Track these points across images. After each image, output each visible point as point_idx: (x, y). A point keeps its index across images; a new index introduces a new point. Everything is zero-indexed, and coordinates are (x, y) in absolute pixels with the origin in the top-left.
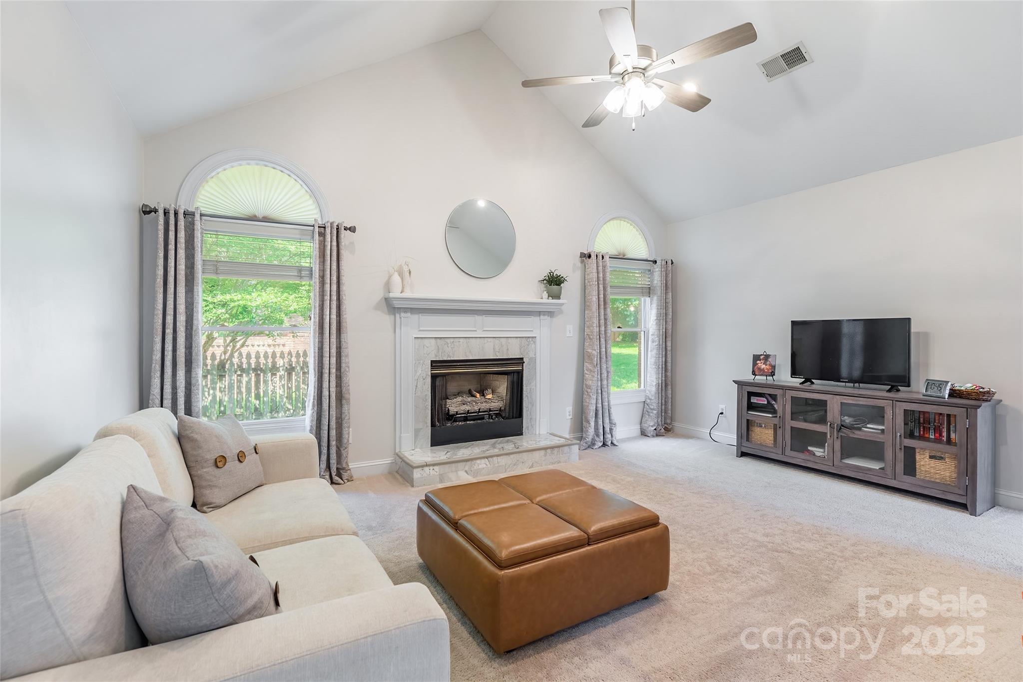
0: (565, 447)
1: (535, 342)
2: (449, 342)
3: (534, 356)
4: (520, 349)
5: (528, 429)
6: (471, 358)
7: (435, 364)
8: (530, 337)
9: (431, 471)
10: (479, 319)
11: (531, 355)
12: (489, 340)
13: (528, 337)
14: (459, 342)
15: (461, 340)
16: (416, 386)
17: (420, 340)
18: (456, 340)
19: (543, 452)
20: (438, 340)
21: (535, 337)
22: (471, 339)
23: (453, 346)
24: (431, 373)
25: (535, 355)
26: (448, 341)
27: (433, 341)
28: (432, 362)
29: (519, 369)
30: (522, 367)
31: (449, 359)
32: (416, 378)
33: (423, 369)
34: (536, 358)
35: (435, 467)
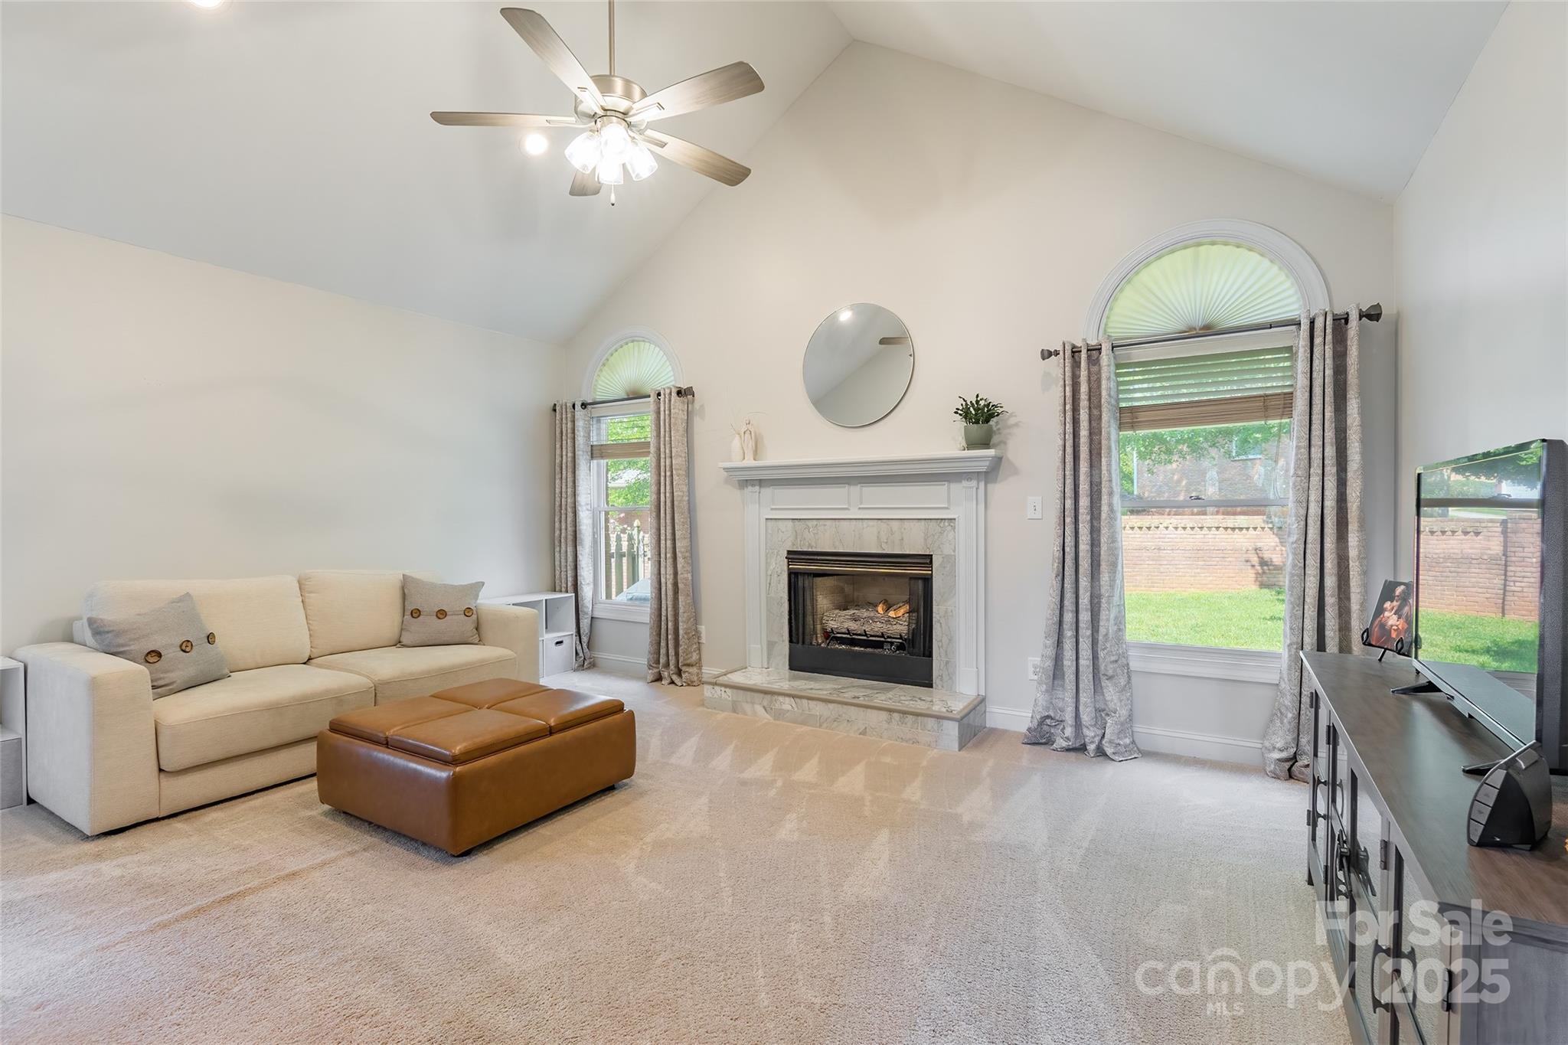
0: (930, 719)
1: (954, 528)
2: (810, 526)
3: (953, 553)
4: (925, 540)
5: (941, 680)
6: (841, 550)
7: (793, 556)
8: (945, 519)
9: (723, 692)
10: (855, 490)
11: (947, 550)
12: (871, 523)
13: (942, 519)
14: (825, 525)
15: (828, 523)
16: (770, 584)
17: (773, 522)
18: (822, 522)
19: (884, 715)
20: (797, 522)
21: (955, 519)
22: (842, 522)
23: (815, 532)
24: (789, 569)
25: (954, 551)
26: (810, 523)
27: (790, 523)
28: (789, 552)
29: (927, 574)
30: (932, 570)
31: (810, 550)
32: (769, 573)
33: (778, 562)
34: (955, 556)
35: (727, 690)
